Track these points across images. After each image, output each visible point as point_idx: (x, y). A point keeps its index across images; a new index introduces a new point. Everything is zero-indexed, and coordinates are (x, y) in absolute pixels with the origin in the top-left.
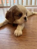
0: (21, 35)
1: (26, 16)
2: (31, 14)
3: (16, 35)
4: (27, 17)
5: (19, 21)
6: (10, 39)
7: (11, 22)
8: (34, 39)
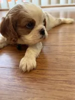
0: (34, 69)
1: (44, 27)
2: (57, 23)
3: (24, 68)
4: (45, 29)
5: (29, 38)
6: (10, 77)
7: (12, 41)
8: (60, 75)
